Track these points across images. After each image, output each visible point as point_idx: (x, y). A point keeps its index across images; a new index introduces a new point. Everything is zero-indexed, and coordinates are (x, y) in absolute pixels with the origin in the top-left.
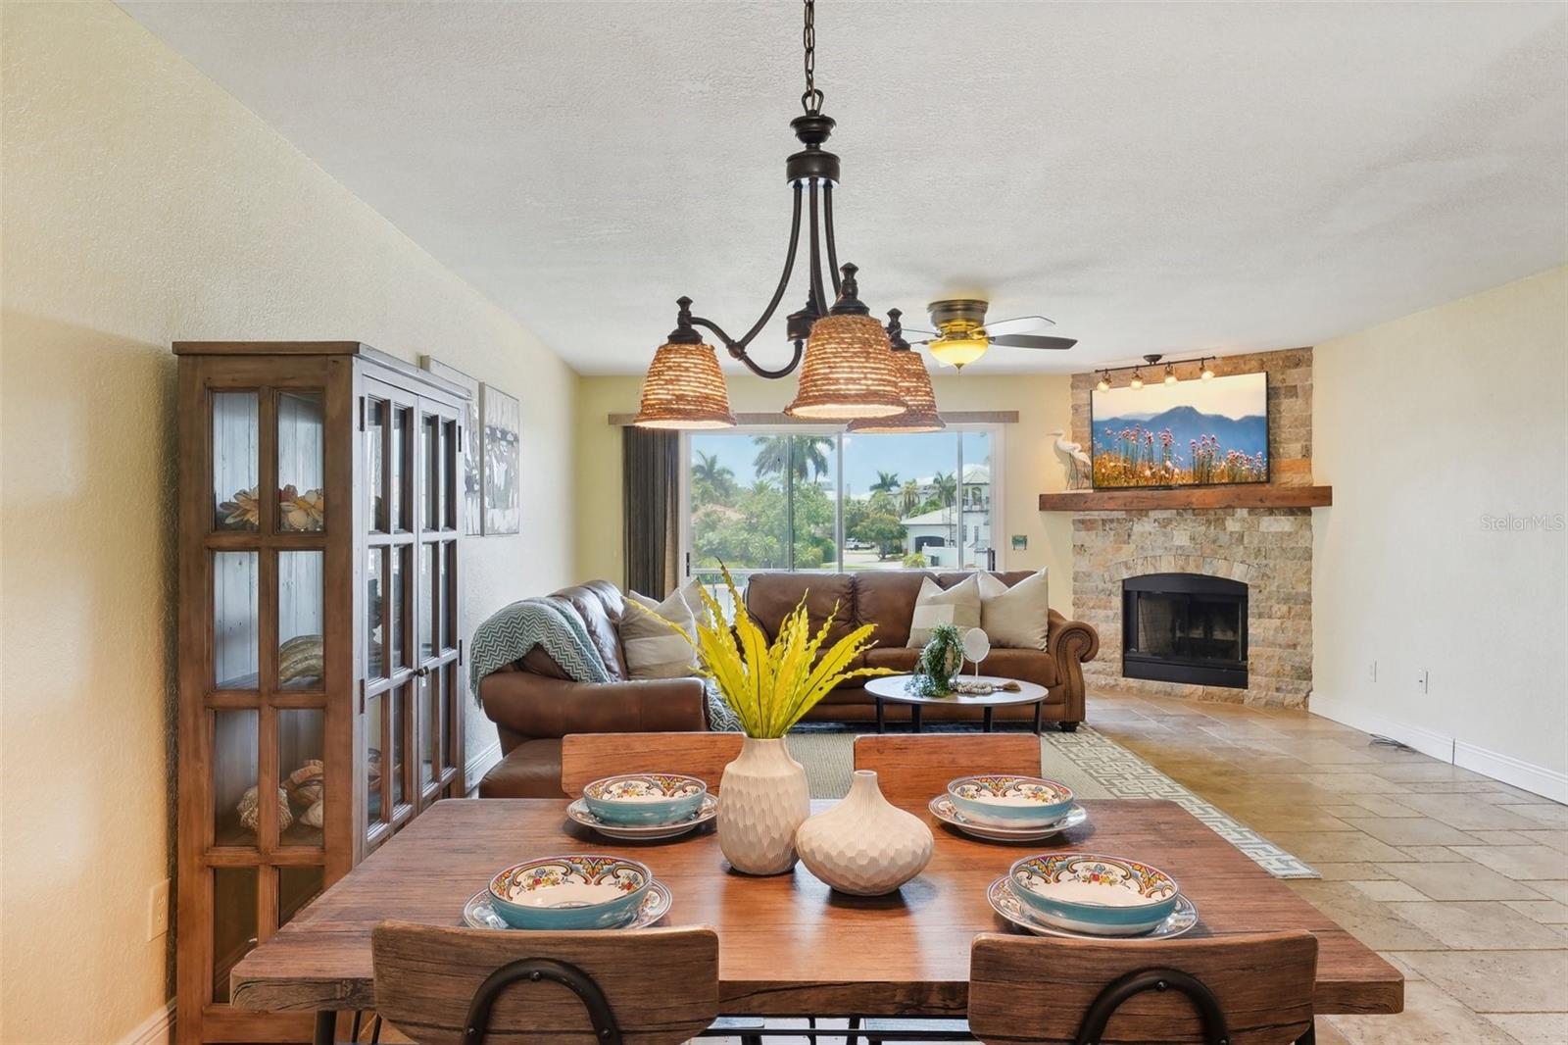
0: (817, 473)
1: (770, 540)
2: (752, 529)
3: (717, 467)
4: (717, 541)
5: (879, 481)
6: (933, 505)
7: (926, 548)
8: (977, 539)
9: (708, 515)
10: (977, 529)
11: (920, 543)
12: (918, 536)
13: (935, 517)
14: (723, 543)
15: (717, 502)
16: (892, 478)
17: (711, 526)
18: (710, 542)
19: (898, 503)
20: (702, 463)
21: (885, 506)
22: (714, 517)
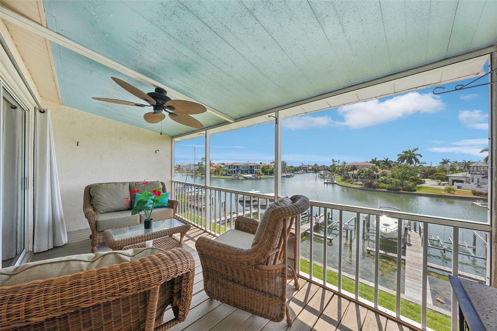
0: (416, 163)
1: (397, 180)
2: (393, 177)
3: (388, 160)
4: (384, 179)
5: (443, 161)
6: (461, 171)
7: (455, 183)
8: (478, 182)
9: (383, 172)
10: (478, 179)
11: (454, 181)
12: (453, 179)
13: (460, 175)
14: (386, 179)
15: (386, 169)
16: (448, 160)
17: (384, 175)
18: (382, 179)
19: (448, 168)
20: (384, 160)
21: (442, 169)
22: (385, 173)
